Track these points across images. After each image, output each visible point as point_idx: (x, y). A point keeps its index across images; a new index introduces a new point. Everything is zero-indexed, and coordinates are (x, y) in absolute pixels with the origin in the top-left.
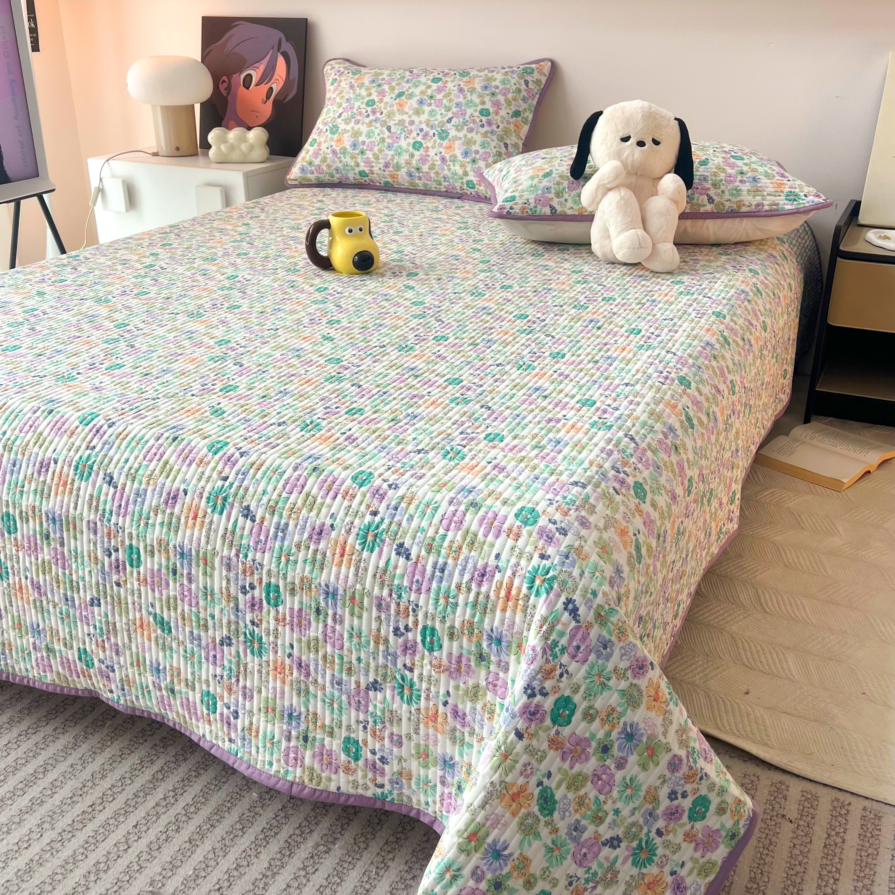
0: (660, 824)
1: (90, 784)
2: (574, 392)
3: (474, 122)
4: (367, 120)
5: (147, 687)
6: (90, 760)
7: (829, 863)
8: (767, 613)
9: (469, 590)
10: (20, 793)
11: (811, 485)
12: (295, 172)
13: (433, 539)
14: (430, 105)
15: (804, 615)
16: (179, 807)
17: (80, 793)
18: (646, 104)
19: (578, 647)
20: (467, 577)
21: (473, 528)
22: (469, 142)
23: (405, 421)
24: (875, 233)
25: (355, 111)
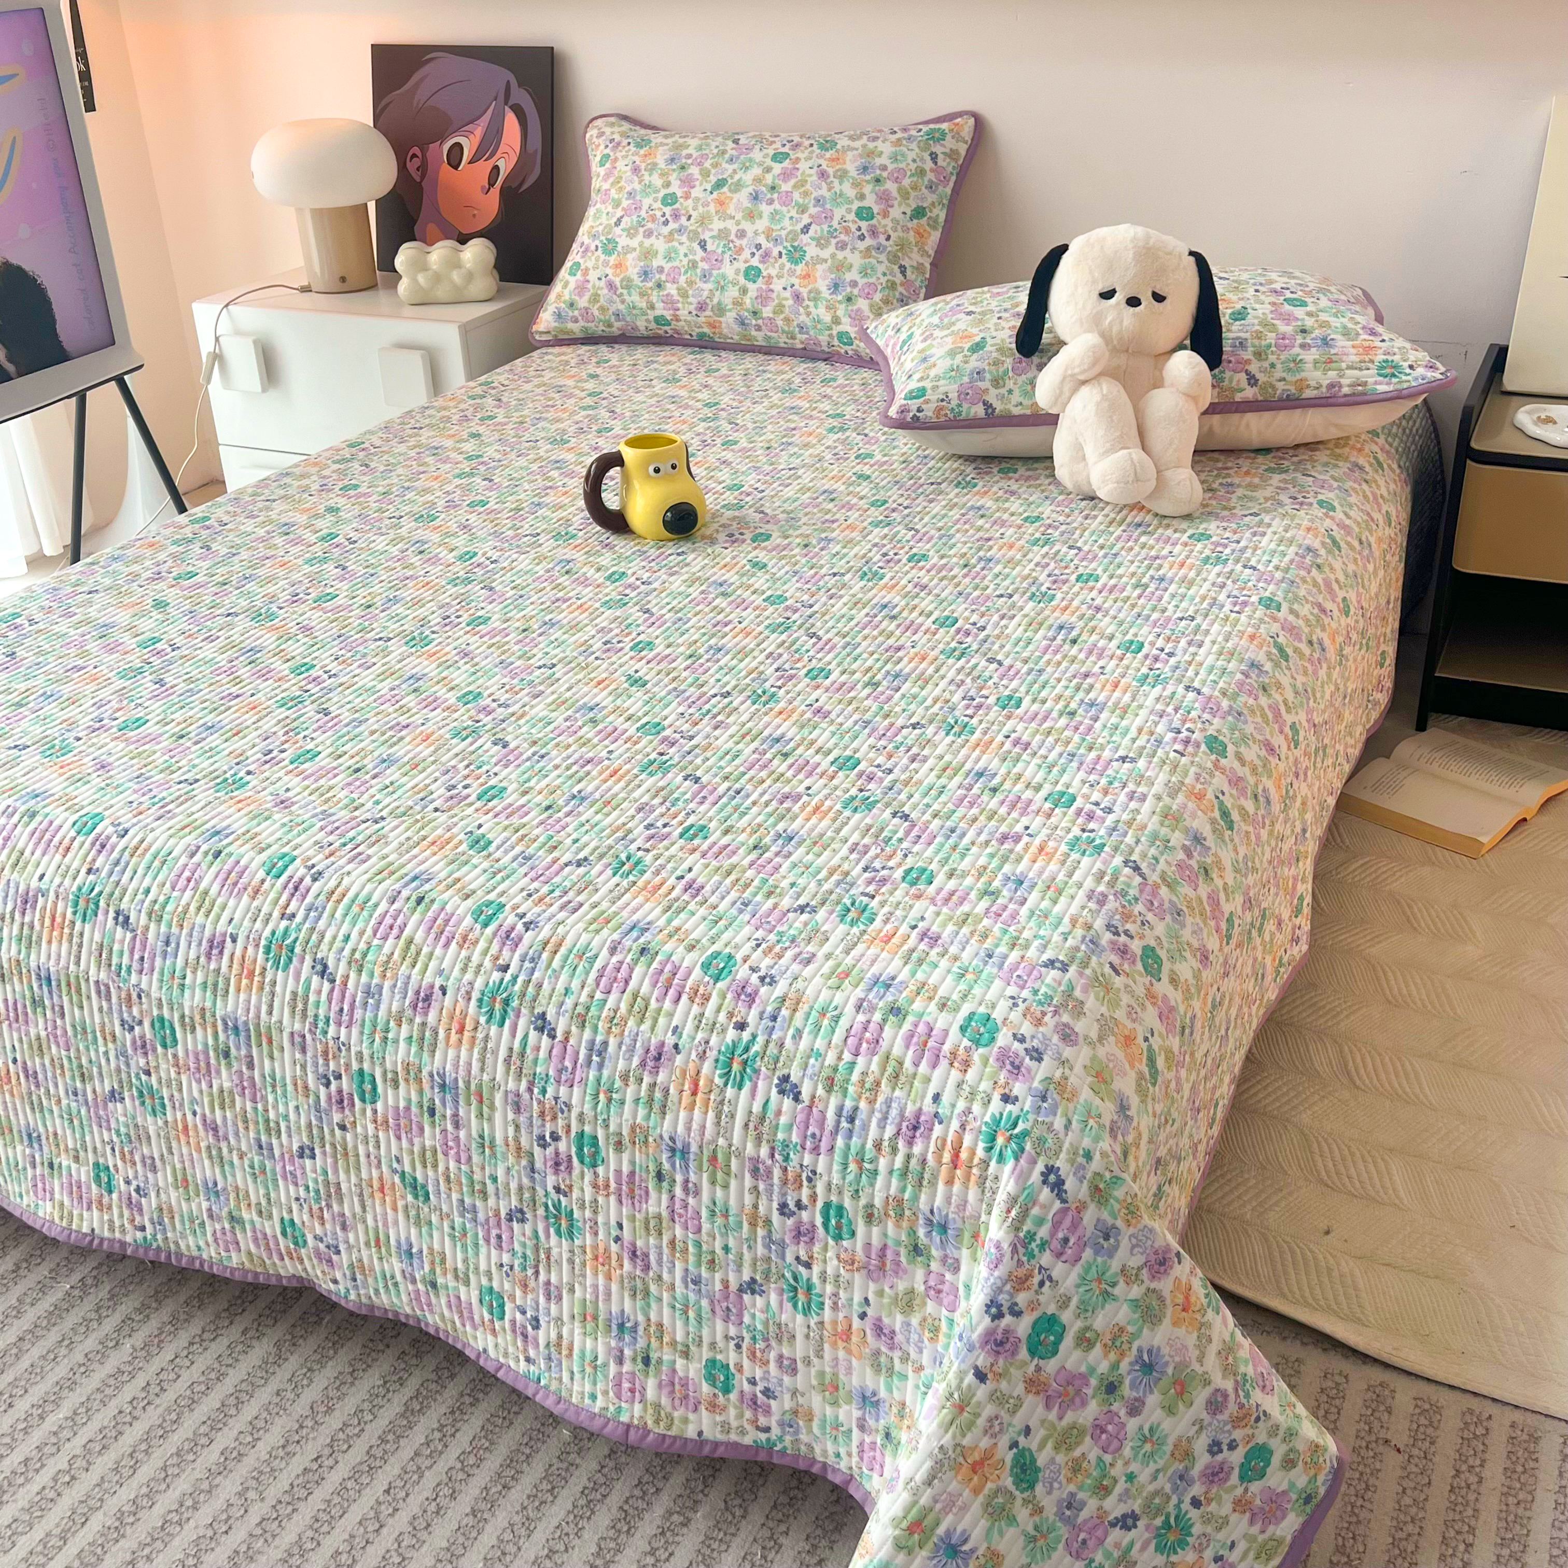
0: (1197, 1490)
1: (309, 1423)
2: (1038, 778)
3: (847, 231)
4: (666, 230)
5: (393, 1277)
6: (305, 1382)
7: (1457, 1517)
8: (1358, 1088)
9: (894, 1150)
10: (204, 1441)
11: (1428, 847)
12: (546, 320)
13: (835, 1069)
14: (771, 202)
15: (1418, 1091)
16: (450, 1458)
17: (297, 1438)
18: (1140, 231)
19: (1066, 1240)
20: (889, 1131)
21: (897, 1051)
22: (840, 267)
23: (774, 849)
24: (1529, 413)
25: (643, 213)
